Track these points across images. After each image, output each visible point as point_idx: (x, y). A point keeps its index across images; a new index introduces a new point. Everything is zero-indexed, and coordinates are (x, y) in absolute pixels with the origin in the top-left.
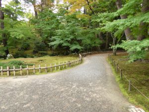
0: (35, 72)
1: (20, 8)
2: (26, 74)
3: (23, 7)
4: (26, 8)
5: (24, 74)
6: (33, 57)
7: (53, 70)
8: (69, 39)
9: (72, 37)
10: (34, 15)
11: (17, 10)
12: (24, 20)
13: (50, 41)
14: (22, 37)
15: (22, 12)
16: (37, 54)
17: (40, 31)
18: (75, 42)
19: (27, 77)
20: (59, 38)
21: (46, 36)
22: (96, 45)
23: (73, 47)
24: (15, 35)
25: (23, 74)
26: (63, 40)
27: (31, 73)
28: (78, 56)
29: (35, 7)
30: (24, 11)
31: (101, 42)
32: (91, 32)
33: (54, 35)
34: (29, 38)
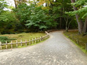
0: (18, 46)
1: (5, 3)
2: (11, 48)
3: (7, 2)
4: (9, 2)
6: (14, 34)
8: (39, 22)
9: (40, 20)
10: (15, 7)
11: (3, 4)
12: (8, 10)
13: (26, 23)
15: (7, 5)
17: (19, 17)
18: (42, 24)
20: (32, 21)
21: (23, 20)
23: (42, 27)
24: (2, 19)
25: (8, 48)
26: (34, 22)
27: (14, 46)
29: (15, 1)
30: (8, 4)
32: (52, 17)
33: (28, 20)
34: (12, 21)
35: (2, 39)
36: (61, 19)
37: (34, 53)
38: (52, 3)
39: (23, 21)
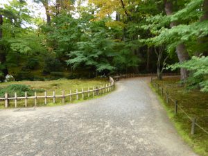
0: (47, 103)
1: (26, 10)
2: (33, 105)
3: (30, 10)
4: (34, 10)
5: (31, 105)
6: (43, 80)
7: (73, 100)
8: (96, 56)
9: (100, 53)
10: (46, 21)
11: (21, 13)
12: (31, 28)
13: (68, 58)
14: (28, 51)
15: (28, 16)
16: (49, 76)
17: (53, 44)
18: (104, 59)
19: (34, 110)
20: (81, 53)
21: (62, 50)
22: (133, 65)
23: (102, 67)
24: (18, 48)
25: (28, 105)
26: (86, 56)
27: (40, 103)
28: (108, 80)
29: (47, 9)
30: (31, 14)
31: (140, 60)
32: (127, 46)
33: (74, 50)
34: (38, 53)
35: (18, 89)
36: (148, 50)
37: (76, 114)
38: (128, 12)
39: (63, 52)
